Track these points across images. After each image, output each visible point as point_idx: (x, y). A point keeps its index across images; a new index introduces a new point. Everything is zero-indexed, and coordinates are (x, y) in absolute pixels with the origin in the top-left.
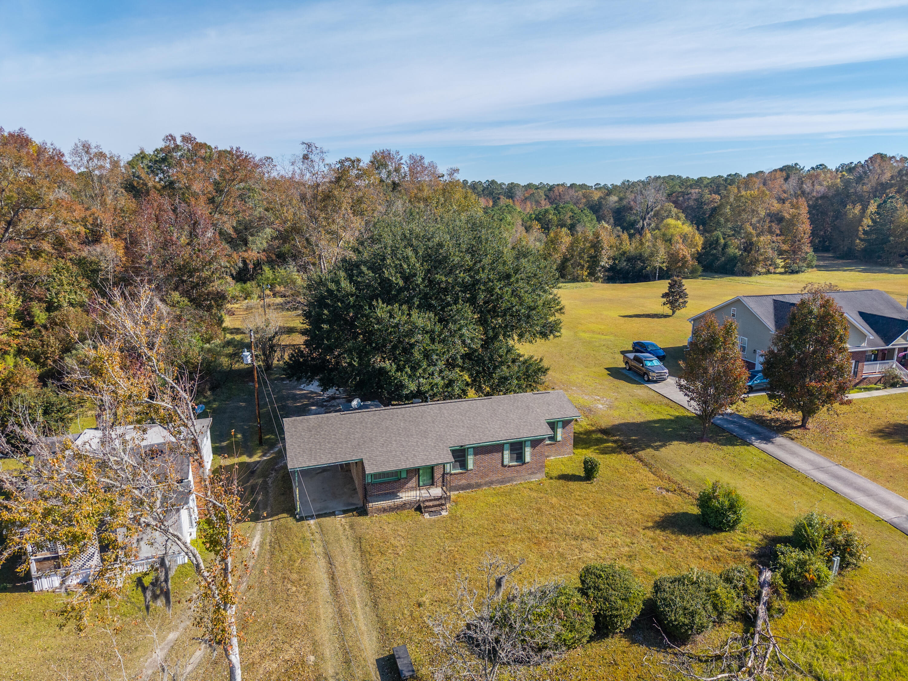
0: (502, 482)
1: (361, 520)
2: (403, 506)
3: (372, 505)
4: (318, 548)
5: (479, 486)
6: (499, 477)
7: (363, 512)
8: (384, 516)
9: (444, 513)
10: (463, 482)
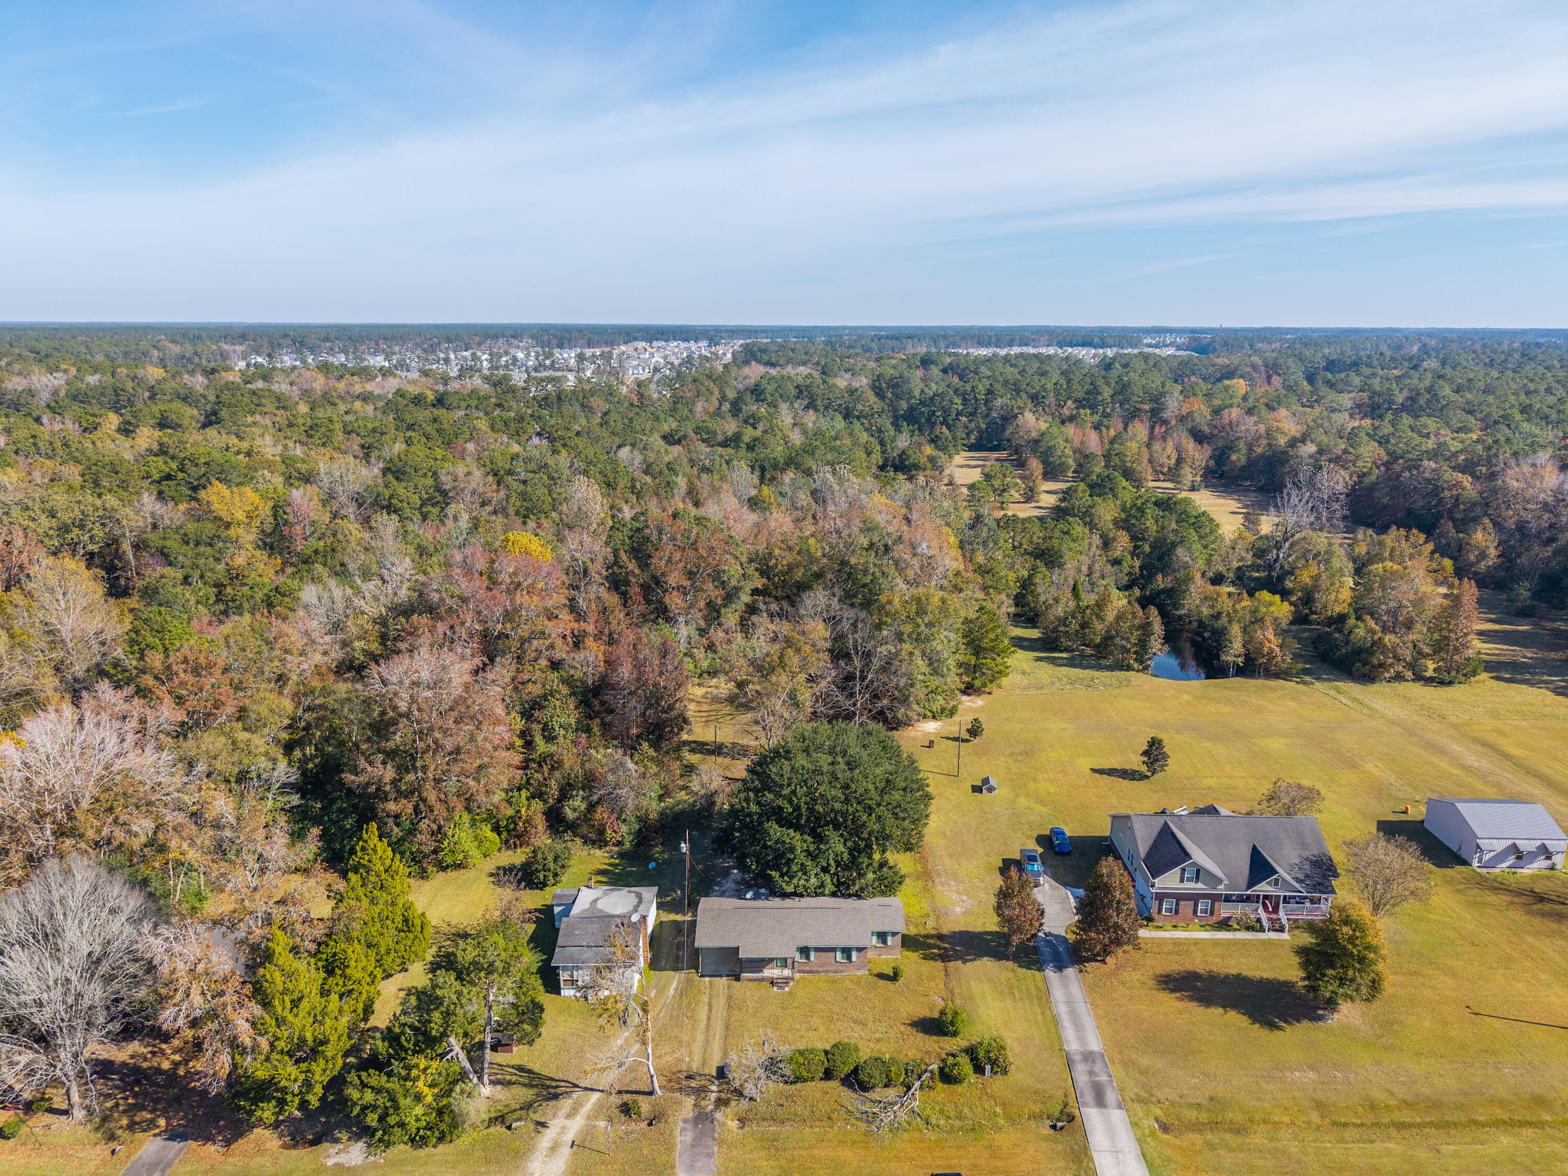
0: (835, 972)
1: (735, 983)
2: (763, 980)
3: (744, 975)
4: (705, 999)
5: (818, 972)
6: (834, 968)
7: (738, 979)
8: (750, 984)
9: (787, 989)
10: (807, 968)
